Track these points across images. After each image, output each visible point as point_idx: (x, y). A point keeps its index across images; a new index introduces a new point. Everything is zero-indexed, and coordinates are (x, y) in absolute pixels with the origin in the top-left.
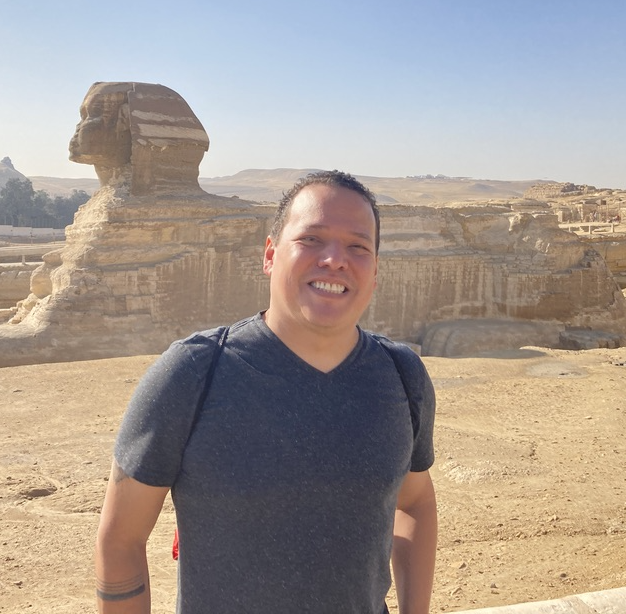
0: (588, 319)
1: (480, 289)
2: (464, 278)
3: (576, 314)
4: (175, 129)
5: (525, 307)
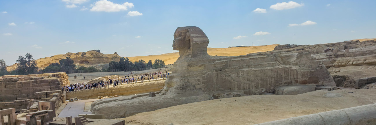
0: (323, 83)
1: (289, 76)
2: (285, 74)
3: (319, 81)
4: (202, 38)
5: (304, 81)
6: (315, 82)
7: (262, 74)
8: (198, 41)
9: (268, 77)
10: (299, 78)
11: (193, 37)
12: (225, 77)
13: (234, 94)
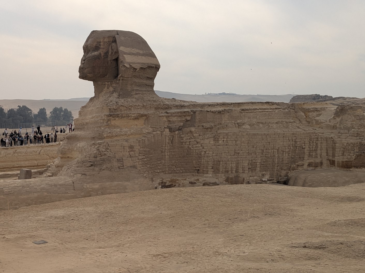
2: (310, 145)
5: (346, 161)
7: (265, 144)
8: (135, 63)
9: (276, 151)
10: (336, 155)
11: (125, 54)
12: (187, 145)
13: (206, 182)
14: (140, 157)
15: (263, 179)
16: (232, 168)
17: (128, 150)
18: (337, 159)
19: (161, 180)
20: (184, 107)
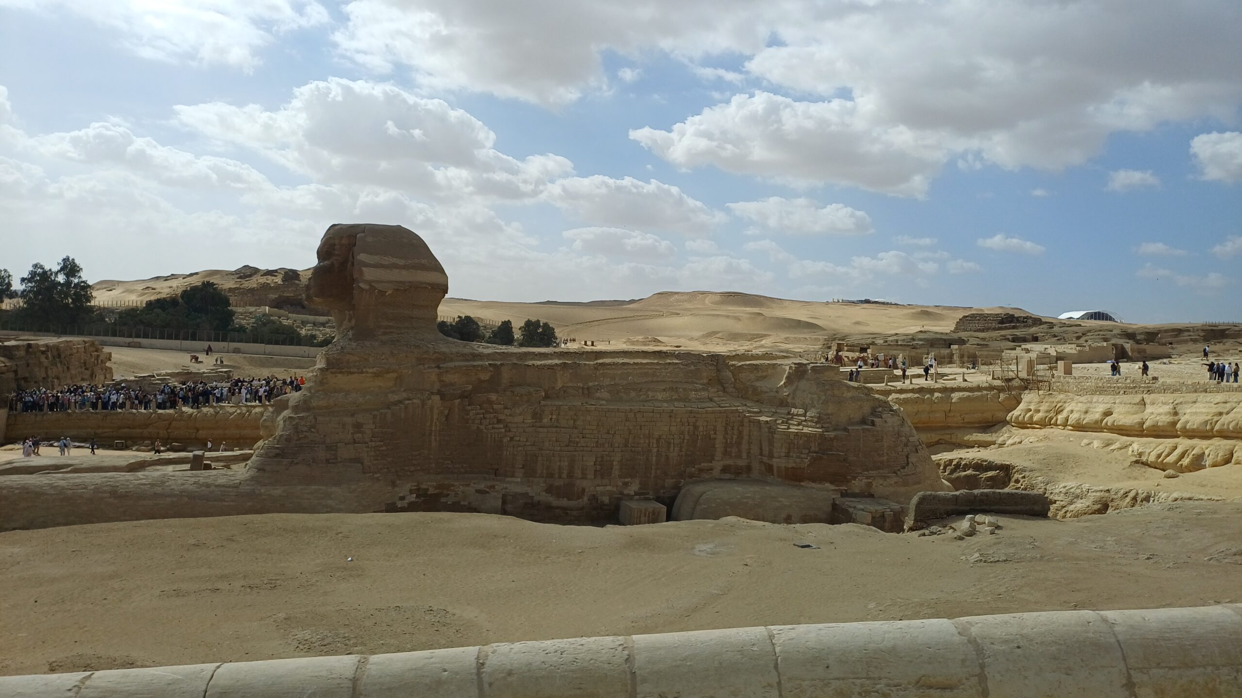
0: (869, 485)
1: (744, 446)
2: (726, 433)
3: (854, 478)
4: (404, 272)
5: (793, 468)
6: (839, 478)
7: (631, 428)
8: (382, 282)
9: (655, 441)
10: (776, 455)
11: (365, 267)
12: (476, 425)
13: (508, 491)
14: (373, 444)
15: (626, 492)
16: (560, 468)
17: (351, 431)
18: (775, 462)
19: (416, 484)
20: (479, 357)
